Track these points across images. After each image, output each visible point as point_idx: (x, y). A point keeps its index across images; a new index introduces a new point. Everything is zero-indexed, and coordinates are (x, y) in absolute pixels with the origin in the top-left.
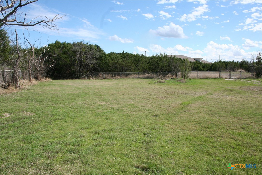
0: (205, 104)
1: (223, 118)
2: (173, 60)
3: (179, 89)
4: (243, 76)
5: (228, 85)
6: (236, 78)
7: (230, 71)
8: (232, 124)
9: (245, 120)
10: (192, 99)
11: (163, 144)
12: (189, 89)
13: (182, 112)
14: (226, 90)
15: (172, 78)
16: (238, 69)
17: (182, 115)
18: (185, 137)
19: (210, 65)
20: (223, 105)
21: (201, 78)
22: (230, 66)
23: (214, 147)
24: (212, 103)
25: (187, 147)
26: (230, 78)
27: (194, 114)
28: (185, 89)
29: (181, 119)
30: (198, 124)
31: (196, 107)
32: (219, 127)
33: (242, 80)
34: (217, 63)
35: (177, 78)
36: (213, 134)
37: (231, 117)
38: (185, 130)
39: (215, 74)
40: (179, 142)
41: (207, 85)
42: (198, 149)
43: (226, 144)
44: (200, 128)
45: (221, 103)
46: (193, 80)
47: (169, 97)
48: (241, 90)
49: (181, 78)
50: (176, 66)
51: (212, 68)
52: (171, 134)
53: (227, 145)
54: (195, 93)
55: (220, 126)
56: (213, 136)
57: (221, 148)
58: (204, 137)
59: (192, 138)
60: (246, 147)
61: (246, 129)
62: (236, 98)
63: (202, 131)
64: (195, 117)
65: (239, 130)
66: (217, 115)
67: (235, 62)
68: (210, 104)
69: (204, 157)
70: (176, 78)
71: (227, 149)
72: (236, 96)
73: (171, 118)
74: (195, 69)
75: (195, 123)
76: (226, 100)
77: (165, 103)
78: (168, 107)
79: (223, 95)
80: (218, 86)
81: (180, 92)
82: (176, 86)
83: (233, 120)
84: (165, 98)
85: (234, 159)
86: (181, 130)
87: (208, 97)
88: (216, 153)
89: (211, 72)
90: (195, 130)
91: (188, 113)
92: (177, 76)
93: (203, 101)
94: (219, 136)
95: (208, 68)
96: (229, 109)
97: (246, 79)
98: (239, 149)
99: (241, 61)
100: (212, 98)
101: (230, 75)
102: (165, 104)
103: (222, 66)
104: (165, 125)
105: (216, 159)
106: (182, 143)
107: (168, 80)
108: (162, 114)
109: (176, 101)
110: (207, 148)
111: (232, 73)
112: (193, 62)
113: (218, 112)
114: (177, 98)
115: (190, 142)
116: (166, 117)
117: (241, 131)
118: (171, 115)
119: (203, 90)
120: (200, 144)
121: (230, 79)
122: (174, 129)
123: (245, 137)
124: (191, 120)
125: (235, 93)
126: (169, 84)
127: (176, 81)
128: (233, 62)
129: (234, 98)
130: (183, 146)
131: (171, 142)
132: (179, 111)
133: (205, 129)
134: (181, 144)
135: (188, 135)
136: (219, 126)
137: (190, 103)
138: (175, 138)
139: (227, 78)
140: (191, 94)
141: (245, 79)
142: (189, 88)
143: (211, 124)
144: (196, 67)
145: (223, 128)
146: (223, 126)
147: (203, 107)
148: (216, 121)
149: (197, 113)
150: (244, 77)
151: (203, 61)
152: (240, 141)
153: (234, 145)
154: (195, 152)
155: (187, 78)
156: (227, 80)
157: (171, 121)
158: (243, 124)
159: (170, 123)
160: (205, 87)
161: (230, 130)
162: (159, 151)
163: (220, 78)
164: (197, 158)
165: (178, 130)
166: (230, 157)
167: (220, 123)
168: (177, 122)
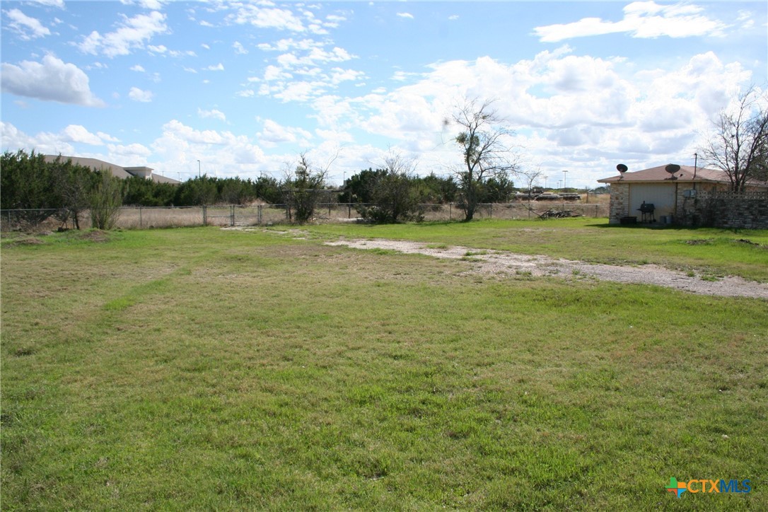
0: (175, 303)
1: (232, 336)
2: (64, 173)
3: (89, 262)
4: (266, 219)
5: (231, 244)
6: (248, 226)
7: (232, 205)
8: (258, 351)
9: (290, 337)
10: (136, 291)
11: (68, 440)
12: (121, 262)
13: (109, 331)
14: (229, 259)
15: (61, 230)
16: (251, 201)
17: (111, 342)
18: (134, 407)
19: (176, 189)
20: (225, 300)
21: (152, 228)
22: (230, 192)
23: (222, 421)
24: (195, 299)
25: (146, 436)
26: (233, 225)
27: (149, 333)
28: (109, 262)
29: (112, 353)
30: (166, 361)
31: (151, 314)
32: (225, 364)
33: (264, 230)
34: (196, 181)
35: (78, 228)
36: (214, 386)
37: (252, 331)
38: (132, 385)
39: (192, 215)
40: (119, 425)
41: (172, 247)
42: (181, 435)
43: (254, 408)
44: (174, 373)
45: (218, 295)
46: (129, 232)
47: (60, 288)
48: (265, 256)
49: (92, 229)
50: (74, 192)
51: (182, 196)
52: (90, 405)
53: (256, 411)
54: (142, 273)
55: (227, 359)
56: (215, 392)
57: (244, 422)
58: (189, 397)
59: (156, 407)
60: (305, 408)
61: (295, 360)
62: (255, 280)
63: (180, 381)
64: (154, 343)
65: (278, 365)
66: (214, 331)
67: (243, 181)
68: (190, 300)
69: (202, 455)
70: (76, 227)
71: (258, 422)
72: (254, 274)
73: (80, 355)
74: (130, 199)
75: (156, 361)
76: (232, 285)
77: (50, 310)
78: (62, 319)
79: (220, 274)
80: (204, 248)
81: (95, 270)
82: (78, 254)
83: (260, 340)
84: (47, 293)
85: (281, 443)
86: (118, 386)
87: (179, 280)
88: (233, 437)
89: (178, 209)
90: (161, 380)
91: (130, 333)
92: (77, 221)
93: (168, 294)
94: (230, 390)
95: (170, 196)
96: (243, 311)
97: (272, 225)
98: (288, 417)
99: (259, 179)
100: (193, 282)
101: (232, 217)
102: (51, 312)
103: (208, 193)
104: (63, 378)
105: (235, 454)
106: (131, 427)
107: (51, 235)
108: (47, 346)
109: (85, 301)
110: (205, 430)
111: (238, 210)
112: (125, 178)
113: (216, 323)
114: (87, 290)
115: (153, 420)
116: (62, 354)
117: (284, 367)
118: (77, 346)
119: (161, 261)
120: (183, 421)
121: (234, 229)
122: (94, 386)
123: (298, 382)
124: (144, 353)
125: (252, 265)
126: (53, 249)
127: (78, 238)
128: (237, 180)
129: (250, 279)
130: (135, 436)
131: (92, 428)
132: (100, 330)
133: (188, 375)
134: (127, 430)
135: (142, 400)
136: (225, 361)
137: (132, 303)
138: (103, 416)
139: (225, 225)
140: (130, 276)
141: (270, 225)
142: (121, 258)
143: (203, 358)
144: (134, 195)
145: (237, 364)
146: (237, 359)
147: (171, 312)
148: (215, 348)
149: (155, 330)
150: (267, 221)
151: (153, 175)
152: (286, 394)
153: (275, 408)
154: (173, 447)
155: (110, 228)
156: (225, 231)
157: (80, 364)
158: (285, 346)
159: (78, 369)
160: (169, 253)
161: (257, 367)
162: (61, 465)
163: (206, 224)
164: (184, 463)
165: (110, 389)
166: (272, 443)
167: (226, 351)
168: (100, 365)
